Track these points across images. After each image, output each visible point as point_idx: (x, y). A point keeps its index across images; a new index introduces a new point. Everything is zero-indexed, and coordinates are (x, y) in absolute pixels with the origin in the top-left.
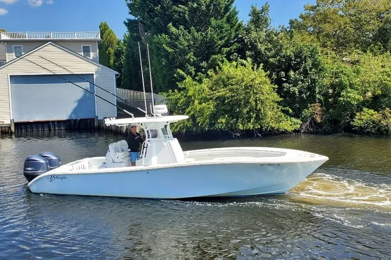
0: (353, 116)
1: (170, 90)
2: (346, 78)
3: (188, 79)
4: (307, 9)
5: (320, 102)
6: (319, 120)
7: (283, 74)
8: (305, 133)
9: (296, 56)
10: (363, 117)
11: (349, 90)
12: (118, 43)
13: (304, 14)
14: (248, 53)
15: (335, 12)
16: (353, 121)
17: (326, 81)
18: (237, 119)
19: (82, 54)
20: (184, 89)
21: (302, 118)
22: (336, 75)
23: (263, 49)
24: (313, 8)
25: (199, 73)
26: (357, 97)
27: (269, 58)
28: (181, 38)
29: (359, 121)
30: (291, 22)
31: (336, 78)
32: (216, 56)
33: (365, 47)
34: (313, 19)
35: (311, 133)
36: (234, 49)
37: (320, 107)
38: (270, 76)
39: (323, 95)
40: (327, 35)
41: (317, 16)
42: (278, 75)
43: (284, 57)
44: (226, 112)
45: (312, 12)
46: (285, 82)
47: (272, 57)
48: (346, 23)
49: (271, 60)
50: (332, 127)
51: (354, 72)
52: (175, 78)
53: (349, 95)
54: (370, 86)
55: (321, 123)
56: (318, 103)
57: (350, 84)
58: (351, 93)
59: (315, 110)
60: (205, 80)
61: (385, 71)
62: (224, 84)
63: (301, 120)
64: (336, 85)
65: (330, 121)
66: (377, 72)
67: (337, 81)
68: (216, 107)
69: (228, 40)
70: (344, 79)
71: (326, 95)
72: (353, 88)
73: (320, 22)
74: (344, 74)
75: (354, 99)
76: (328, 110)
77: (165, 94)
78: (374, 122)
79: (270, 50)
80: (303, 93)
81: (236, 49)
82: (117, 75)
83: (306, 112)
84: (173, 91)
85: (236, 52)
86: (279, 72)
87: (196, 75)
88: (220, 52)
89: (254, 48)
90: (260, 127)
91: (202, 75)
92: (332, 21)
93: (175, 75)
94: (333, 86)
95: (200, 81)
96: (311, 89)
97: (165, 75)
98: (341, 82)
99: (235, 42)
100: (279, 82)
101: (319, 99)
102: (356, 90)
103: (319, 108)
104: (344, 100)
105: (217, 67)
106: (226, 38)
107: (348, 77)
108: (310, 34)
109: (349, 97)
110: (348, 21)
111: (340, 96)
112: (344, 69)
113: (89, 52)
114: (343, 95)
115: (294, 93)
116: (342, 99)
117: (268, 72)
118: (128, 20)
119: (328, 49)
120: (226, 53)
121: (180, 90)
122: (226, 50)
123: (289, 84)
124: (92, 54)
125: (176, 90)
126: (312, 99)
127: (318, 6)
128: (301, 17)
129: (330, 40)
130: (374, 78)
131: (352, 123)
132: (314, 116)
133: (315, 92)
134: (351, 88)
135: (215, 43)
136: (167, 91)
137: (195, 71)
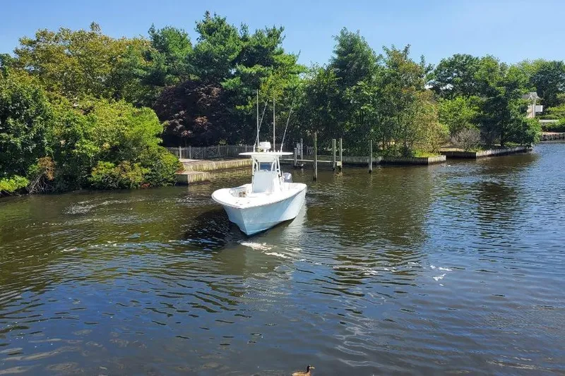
0: (89, 171)
2: (80, 127)
5: (50, 155)
6: (51, 177)
8: (34, 193)
9: (15, 99)
10: (100, 172)
11: (84, 140)
13: (19, 48)
15: (59, 51)
16: (91, 176)
17: (56, 131)
21: (29, 175)
22: (67, 123)
24: (31, 43)
26: (93, 149)
29: (98, 177)
30: (2, 57)
31: (69, 127)
33: (98, 93)
34: (33, 57)
35: (43, 193)
37: (52, 161)
39: (53, 148)
40: (52, 77)
41: (38, 53)
45: (31, 48)
48: (74, 64)
50: (67, 184)
51: (88, 120)
54: (107, 136)
55: (54, 180)
56: (48, 156)
57: (85, 134)
58: (86, 144)
59: (45, 165)
61: (122, 120)
63: (29, 179)
64: (68, 135)
65: (65, 178)
66: (114, 120)
67: (69, 130)
70: (78, 128)
71: (57, 147)
72: (89, 139)
73: (42, 60)
74: (77, 123)
75: (91, 151)
76: (60, 164)
78: (114, 177)
80: (28, 145)
83: (34, 168)
92: (57, 61)
94: (65, 136)
96: (37, 139)
98: (74, 132)
101: (48, 152)
102: (92, 141)
103: (50, 163)
104: (79, 153)
107: (82, 126)
108: (31, 74)
109: (85, 149)
110: (76, 62)
111: (74, 148)
112: (76, 117)
114: (77, 146)
115: (15, 146)
116: (77, 151)
119: (56, 93)
123: (8, 133)
126: (40, 152)
127: (38, 40)
128: (17, 52)
129: (56, 83)
130: (111, 127)
131: (89, 179)
132: (45, 172)
133: (43, 144)
134: (86, 139)
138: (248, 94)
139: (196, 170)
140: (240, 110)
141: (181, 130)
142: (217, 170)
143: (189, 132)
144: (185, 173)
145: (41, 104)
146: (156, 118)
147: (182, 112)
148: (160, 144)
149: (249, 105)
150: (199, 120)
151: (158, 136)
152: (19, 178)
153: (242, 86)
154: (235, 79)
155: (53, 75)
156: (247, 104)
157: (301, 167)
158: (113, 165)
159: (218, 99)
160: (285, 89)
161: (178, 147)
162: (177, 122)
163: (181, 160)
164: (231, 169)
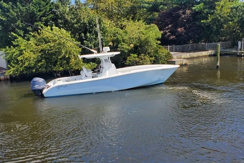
0: (125, 59)
1: (7, 47)
2: (120, 36)
3: (20, 38)
7: (83, 35)
9: (90, 23)
10: (130, 60)
11: (122, 43)
14: (60, 21)
16: (126, 62)
17: (108, 39)
20: (18, 45)
21: (97, 61)
22: (114, 34)
23: (69, 18)
25: (27, 35)
26: (127, 48)
27: (73, 24)
28: (11, 11)
29: (129, 62)
31: (115, 36)
32: (38, 23)
36: (50, 18)
38: (75, 36)
42: (79, 35)
43: (83, 23)
46: (85, 40)
47: (75, 24)
49: (75, 25)
51: (124, 32)
52: (9, 38)
53: (123, 46)
54: (134, 41)
57: (123, 40)
58: (124, 45)
60: (32, 39)
61: (141, 32)
62: (45, 42)
63: (97, 63)
64: (115, 41)
67: (115, 38)
69: (45, 12)
70: (119, 37)
72: (124, 42)
73: (97, 2)
74: (119, 34)
75: (126, 49)
77: (4, 50)
79: (73, 19)
81: (51, 18)
84: (10, 47)
85: (51, 20)
86: (80, 33)
87: (25, 36)
88: (40, 20)
89: (63, 18)
91: (30, 36)
93: (10, 36)
95: (28, 40)
98: (117, 39)
99: (50, 14)
100: (81, 40)
102: (126, 43)
105: (39, 30)
106: (44, 11)
107: (121, 36)
109: (123, 48)
112: (118, 31)
114: (119, 47)
116: (119, 49)
120: (44, 21)
121: (14, 46)
122: (44, 18)
125: (12, 47)
130: (135, 36)
131: (125, 63)
134: (123, 42)
135: (36, 14)
136: (5, 48)
137: (24, 33)
138: (207, 13)
139: (178, 58)
140: (203, 23)
141: (169, 36)
142: (189, 58)
143: (174, 37)
144: (173, 60)
146: (158, 30)
147: (170, 26)
148: (160, 44)
149: (209, 19)
150: (179, 29)
151: (158, 39)
152: (92, 63)
153: (204, 9)
154: (200, 4)
156: (207, 19)
157: (242, 56)
158: (137, 56)
159: (190, 17)
160: (231, 8)
161: (167, 45)
162: (167, 32)
163: (171, 53)
164: (198, 57)
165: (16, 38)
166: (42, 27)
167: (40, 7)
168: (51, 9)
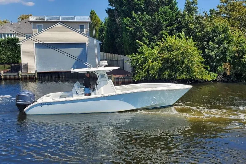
1: (134, 54)
3: (145, 46)
4: (222, 2)
5: (230, 61)
6: (228, 73)
7: (205, 43)
8: (219, 81)
9: (214, 31)
12: (102, 23)
13: (220, 5)
14: (184, 30)
17: (234, 49)
18: (176, 72)
19: (79, 30)
20: (142, 53)
21: (218, 72)
22: (240, 44)
23: (193, 27)
24: (226, 2)
27: (197, 33)
30: (211, 11)
31: (240, 46)
32: (163, 32)
34: (226, 9)
35: (224, 82)
36: (175, 28)
37: (230, 65)
38: (198, 45)
39: (231, 57)
40: (235, 19)
41: (229, 7)
43: (206, 32)
44: (169, 67)
45: (225, 4)
50: (237, 78)
52: (136, 46)
55: (230, 75)
56: (228, 62)
59: (226, 67)
60: (156, 47)
62: (168, 50)
63: (218, 74)
64: (240, 51)
65: (236, 75)
67: (241, 48)
68: (162, 64)
69: (170, 22)
70: (245, 47)
71: (234, 58)
73: (230, 10)
76: (234, 67)
77: (130, 56)
79: (198, 28)
80: (218, 56)
81: (176, 27)
82: (100, 44)
83: (220, 68)
85: (176, 29)
86: (203, 42)
87: (150, 44)
88: (166, 29)
89: (187, 26)
90: (190, 78)
91: (154, 44)
92: (238, 10)
94: (238, 52)
95: (152, 48)
96: (223, 53)
97: (130, 43)
98: (243, 49)
99: (175, 23)
100: (203, 49)
101: (229, 60)
103: (229, 66)
105: (163, 39)
106: (169, 20)
108: (224, 18)
111: (242, 58)
112: (245, 41)
113: (84, 29)
114: (244, 57)
115: (212, 56)
116: (244, 60)
117: (196, 42)
118: (109, 9)
119: (236, 28)
120: (169, 30)
121: (139, 53)
122: (169, 28)
123: (209, 50)
124: (85, 31)
125: (137, 54)
126: (224, 60)
128: (218, 7)
129: (236, 22)
132: (226, 71)
133: (226, 55)
135: (162, 23)
136: (131, 54)
137: (149, 42)
145: (227, 33)
152: (213, 74)
155: (235, 18)
165: (141, 46)
166: (166, 36)
167: (166, 16)
168: (177, 19)
